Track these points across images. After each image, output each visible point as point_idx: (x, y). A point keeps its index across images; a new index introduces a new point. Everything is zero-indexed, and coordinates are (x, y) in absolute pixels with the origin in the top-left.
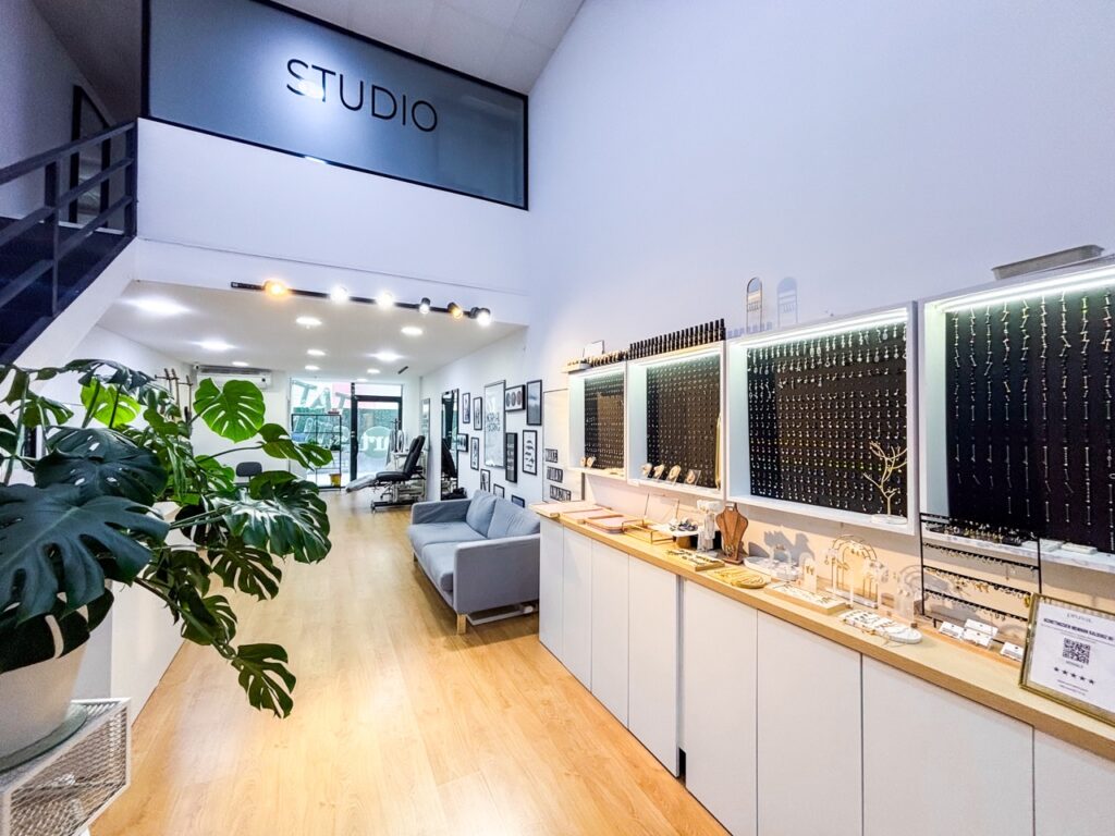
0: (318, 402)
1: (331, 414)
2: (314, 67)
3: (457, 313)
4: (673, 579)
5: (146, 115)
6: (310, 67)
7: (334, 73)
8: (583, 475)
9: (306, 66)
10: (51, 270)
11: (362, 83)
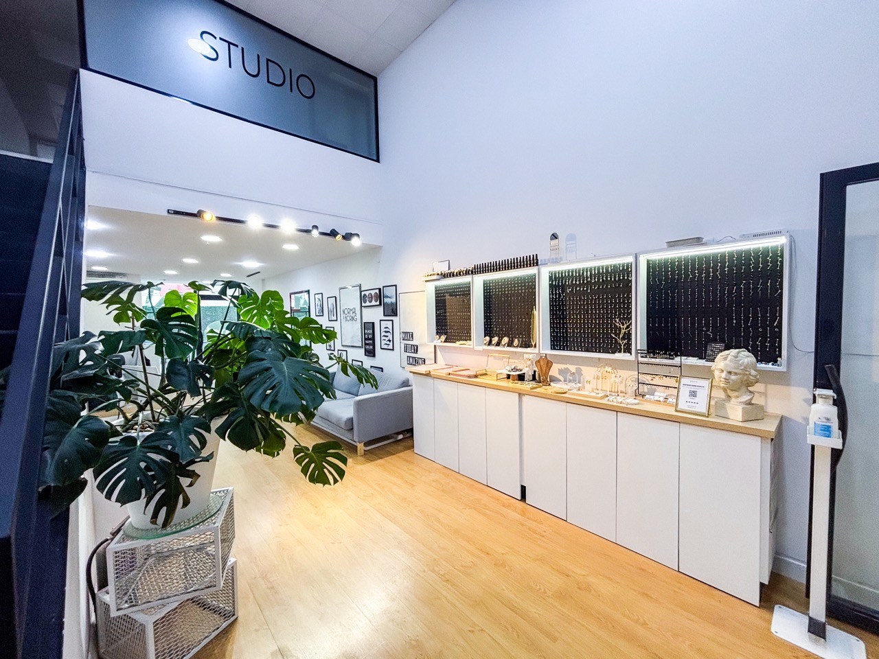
2: (221, 39)
4: (515, 395)
5: (86, 67)
6: (218, 38)
7: (237, 46)
8: (436, 347)
9: (215, 38)
11: (258, 56)
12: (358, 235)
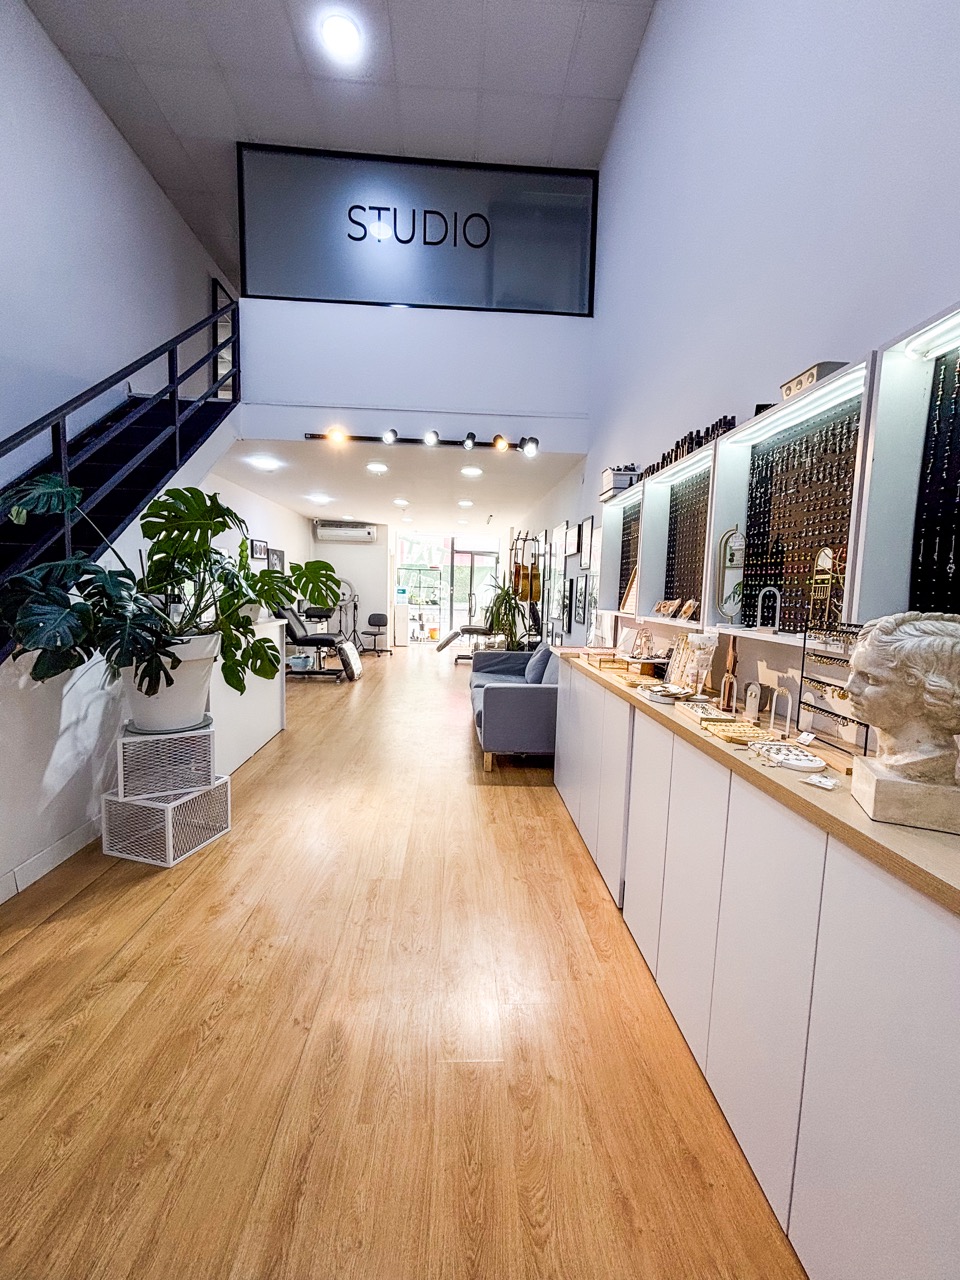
0: (421, 557)
1: (433, 568)
2: (371, 208)
3: (502, 446)
4: (626, 707)
5: (244, 295)
6: (367, 209)
7: (388, 209)
8: (617, 617)
9: (364, 209)
10: (175, 433)
11: (414, 211)
12: (535, 441)
